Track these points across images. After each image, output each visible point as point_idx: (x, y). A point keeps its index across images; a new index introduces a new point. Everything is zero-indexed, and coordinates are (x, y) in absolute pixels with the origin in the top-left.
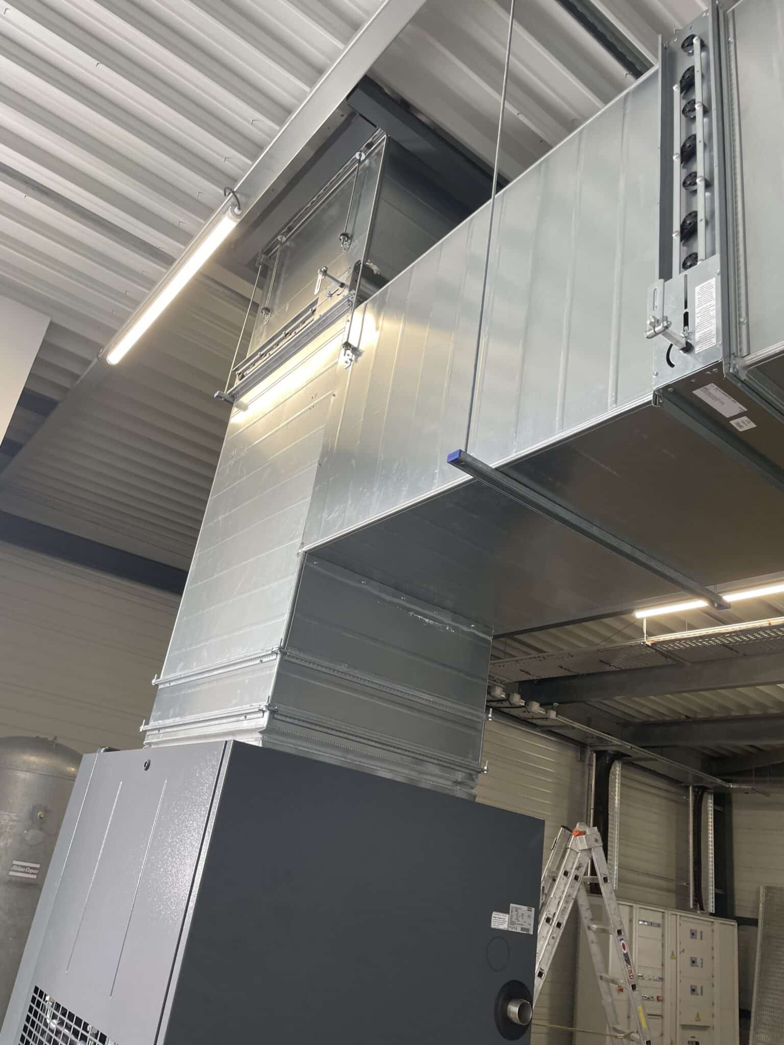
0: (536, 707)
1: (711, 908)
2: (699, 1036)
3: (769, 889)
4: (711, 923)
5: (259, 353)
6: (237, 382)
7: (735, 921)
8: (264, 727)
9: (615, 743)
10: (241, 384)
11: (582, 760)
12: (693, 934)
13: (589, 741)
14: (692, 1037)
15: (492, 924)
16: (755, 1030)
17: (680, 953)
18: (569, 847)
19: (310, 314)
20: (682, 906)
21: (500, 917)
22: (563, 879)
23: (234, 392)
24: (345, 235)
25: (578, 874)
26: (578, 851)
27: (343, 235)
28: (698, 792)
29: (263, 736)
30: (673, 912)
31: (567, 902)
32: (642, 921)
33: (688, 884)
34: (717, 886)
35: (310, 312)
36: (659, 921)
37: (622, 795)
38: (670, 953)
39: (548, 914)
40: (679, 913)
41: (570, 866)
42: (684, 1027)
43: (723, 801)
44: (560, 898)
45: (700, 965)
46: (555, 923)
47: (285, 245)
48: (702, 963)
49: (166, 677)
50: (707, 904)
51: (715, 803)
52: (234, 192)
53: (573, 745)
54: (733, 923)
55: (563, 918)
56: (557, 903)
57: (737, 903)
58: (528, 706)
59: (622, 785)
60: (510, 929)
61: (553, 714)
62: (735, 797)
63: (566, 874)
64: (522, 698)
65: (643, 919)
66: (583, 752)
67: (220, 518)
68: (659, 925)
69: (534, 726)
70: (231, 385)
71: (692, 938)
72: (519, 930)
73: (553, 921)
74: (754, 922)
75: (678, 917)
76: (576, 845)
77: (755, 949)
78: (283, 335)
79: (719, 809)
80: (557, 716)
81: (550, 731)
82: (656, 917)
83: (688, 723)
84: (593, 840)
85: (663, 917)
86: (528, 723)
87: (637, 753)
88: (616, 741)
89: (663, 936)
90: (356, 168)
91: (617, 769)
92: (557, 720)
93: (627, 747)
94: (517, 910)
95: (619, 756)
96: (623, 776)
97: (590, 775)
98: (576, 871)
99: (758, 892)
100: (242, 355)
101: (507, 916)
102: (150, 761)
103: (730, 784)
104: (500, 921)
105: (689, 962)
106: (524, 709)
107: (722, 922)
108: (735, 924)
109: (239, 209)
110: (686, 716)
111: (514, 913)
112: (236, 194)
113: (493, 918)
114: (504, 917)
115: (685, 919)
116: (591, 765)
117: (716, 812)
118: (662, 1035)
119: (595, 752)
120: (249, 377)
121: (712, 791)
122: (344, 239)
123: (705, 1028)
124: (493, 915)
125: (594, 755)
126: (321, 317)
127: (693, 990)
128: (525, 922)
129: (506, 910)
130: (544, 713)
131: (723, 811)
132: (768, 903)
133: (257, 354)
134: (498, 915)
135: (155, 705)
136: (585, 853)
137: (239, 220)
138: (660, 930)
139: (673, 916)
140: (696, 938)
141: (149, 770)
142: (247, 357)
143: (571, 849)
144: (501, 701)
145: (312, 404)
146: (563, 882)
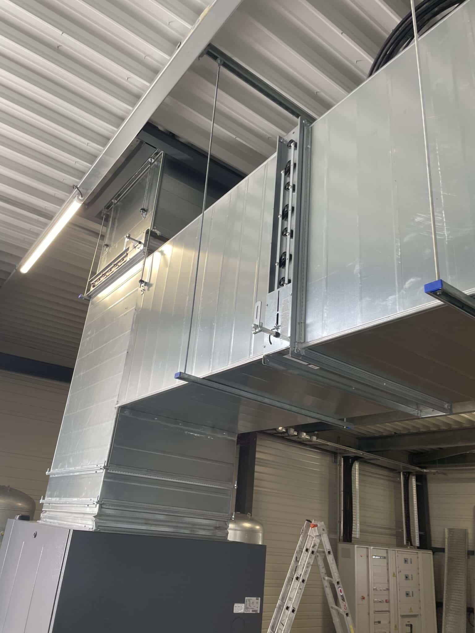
0: (304, 435)
1: (417, 543)
2: (412, 621)
3: (450, 530)
4: (416, 554)
5: (102, 273)
6: (92, 289)
7: (431, 551)
8: (96, 514)
9: (353, 451)
10: (94, 290)
11: (335, 462)
12: (406, 561)
13: (338, 451)
14: (408, 622)
15: (234, 611)
16: (446, 614)
17: (399, 573)
18: (308, 534)
19: (126, 255)
20: (400, 545)
21: (239, 606)
22: (305, 553)
23: (90, 295)
24: (143, 209)
25: (313, 550)
26: (313, 536)
27: (142, 209)
28: (406, 475)
29: (96, 519)
30: (393, 549)
31: (307, 567)
32: (374, 556)
33: (402, 530)
34: (420, 530)
35: (125, 254)
36: (385, 555)
37: (360, 481)
38: (392, 574)
39: (297, 575)
40: (397, 549)
41: (309, 546)
42: (403, 616)
43: (422, 480)
44: (304, 565)
45: (411, 579)
46: (301, 580)
47: (117, 204)
48: (412, 578)
49: (53, 472)
50: (415, 541)
51: (417, 481)
52: (78, 188)
53: (329, 454)
54: (430, 552)
55: (305, 577)
56: (302, 568)
57: (433, 539)
58: (299, 435)
59: (360, 474)
60: (245, 612)
61: (314, 438)
62: (429, 477)
63: (307, 550)
64: (295, 430)
65: (375, 555)
66: (336, 458)
67: (82, 374)
68: (385, 558)
69: (306, 445)
70: (89, 290)
71: (405, 563)
72: (251, 612)
73: (300, 579)
74: (443, 550)
75: (396, 551)
76: (313, 533)
77: (444, 566)
78: (113, 265)
79: (419, 484)
80: (317, 439)
81: (315, 446)
82: (383, 553)
83: (397, 436)
84: (322, 529)
85: (387, 553)
86: (302, 443)
87: (367, 456)
88: (353, 450)
89: (388, 564)
90: (149, 167)
91: (356, 466)
92: (317, 441)
93: (360, 453)
94: (249, 600)
95: (356, 458)
96: (360, 470)
97: (340, 470)
98: (313, 548)
99: (444, 532)
100: (94, 273)
101: (243, 604)
102: (37, 533)
103: (424, 469)
104: (239, 608)
105: (404, 577)
106: (297, 437)
107: (423, 552)
108: (431, 552)
109: (82, 197)
110: (395, 433)
111: (248, 602)
112: (79, 189)
113: (234, 607)
114: (241, 606)
115: (400, 552)
116: (340, 465)
117: (417, 486)
118: (390, 622)
119: (343, 457)
120: (98, 287)
121: (415, 474)
122: (143, 212)
123: (415, 616)
124: (235, 606)
125: (342, 459)
126: (130, 259)
127: (407, 594)
128: (254, 606)
129: (243, 601)
130: (309, 438)
131: (422, 485)
132: (451, 539)
133: (101, 274)
134: (238, 605)
135: (48, 487)
136: (317, 537)
137: (82, 203)
138: (385, 560)
139: (393, 551)
140: (408, 563)
141: (36, 538)
142: (97, 274)
143: (310, 536)
144: (284, 433)
145: (126, 313)
146: (305, 555)
